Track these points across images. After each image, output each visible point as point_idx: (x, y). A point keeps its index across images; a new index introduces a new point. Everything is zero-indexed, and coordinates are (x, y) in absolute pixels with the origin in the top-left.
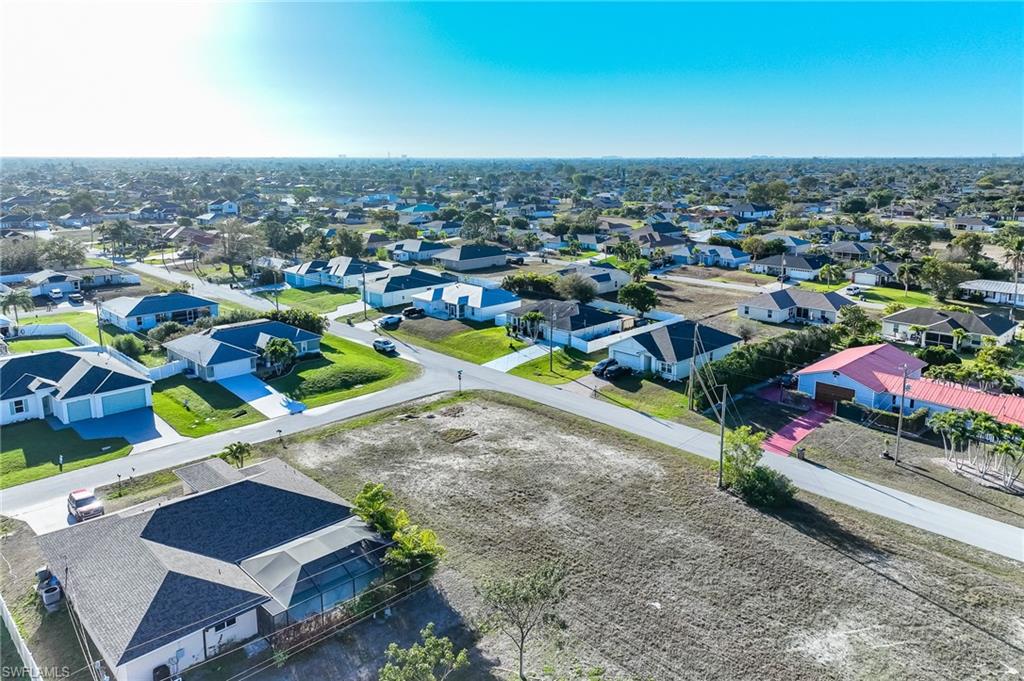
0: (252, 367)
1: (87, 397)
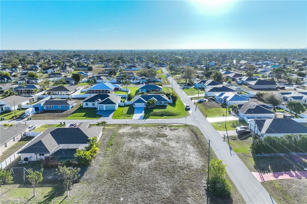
0: (145, 106)
1: (103, 105)
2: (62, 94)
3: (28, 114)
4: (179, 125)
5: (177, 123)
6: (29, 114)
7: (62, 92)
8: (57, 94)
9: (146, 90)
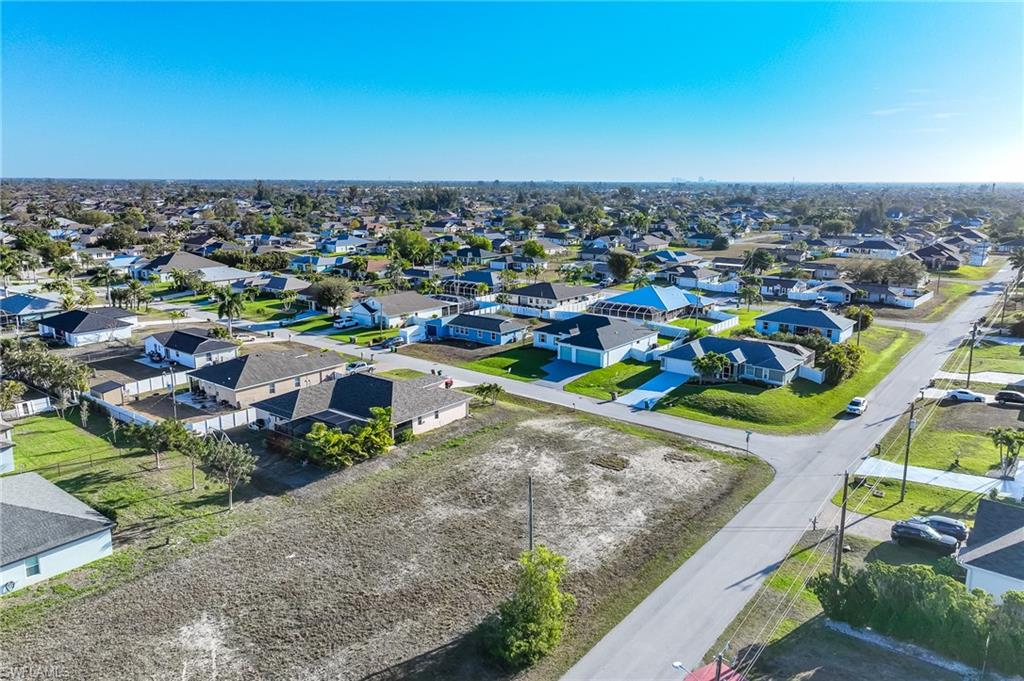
1: (569, 345)
2: (539, 305)
3: (402, 340)
4: (729, 452)
5: (727, 446)
6: (405, 338)
7: (540, 300)
8: (529, 303)
9: (781, 325)
